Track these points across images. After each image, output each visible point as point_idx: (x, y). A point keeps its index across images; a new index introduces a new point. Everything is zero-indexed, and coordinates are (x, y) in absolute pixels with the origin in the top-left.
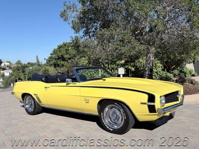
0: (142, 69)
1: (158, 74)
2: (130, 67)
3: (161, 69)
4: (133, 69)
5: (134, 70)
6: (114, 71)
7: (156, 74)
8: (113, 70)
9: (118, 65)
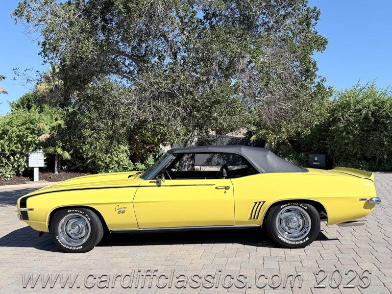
0: (90, 154)
1: (119, 165)
2: (59, 151)
3: (126, 155)
4: (67, 155)
5: (69, 157)
6: (14, 159)
7: (117, 165)
8: (12, 157)
9: (29, 145)
